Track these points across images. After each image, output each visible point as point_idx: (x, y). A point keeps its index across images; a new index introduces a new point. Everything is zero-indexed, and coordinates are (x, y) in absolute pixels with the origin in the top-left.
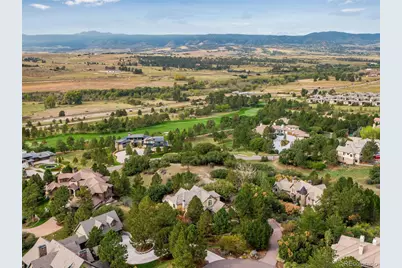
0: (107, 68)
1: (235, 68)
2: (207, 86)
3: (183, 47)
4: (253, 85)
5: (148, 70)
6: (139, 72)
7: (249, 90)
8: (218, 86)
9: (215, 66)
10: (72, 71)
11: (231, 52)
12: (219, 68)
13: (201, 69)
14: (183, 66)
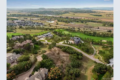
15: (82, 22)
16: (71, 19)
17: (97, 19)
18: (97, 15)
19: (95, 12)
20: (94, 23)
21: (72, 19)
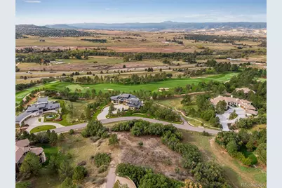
0: (167, 41)
1: (237, 42)
2: (214, 53)
3: (213, 29)
4: (242, 54)
5: (187, 42)
6: (181, 43)
7: (240, 57)
8: (221, 54)
9: (225, 41)
10: (149, 42)
11: (239, 32)
12: (227, 42)
13: (216, 42)
14: (207, 40)
15: (79, 58)
16: (43, 51)
17: (104, 49)
18: (97, 41)
19: (87, 34)
20: (105, 58)
21: (46, 51)
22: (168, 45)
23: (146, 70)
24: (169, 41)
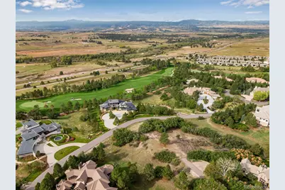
0: (83, 41)
1: (149, 40)
2: (137, 51)
3: (120, 28)
4: (161, 51)
6: (100, 43)
8: (143, 52)
9: (138, 39)
10: (64, 43)
11: (144, 31)
12: (141, 41)
14: (122, 39)
22: (88, 46)
23: (91, 74)
24: (86, 41)
